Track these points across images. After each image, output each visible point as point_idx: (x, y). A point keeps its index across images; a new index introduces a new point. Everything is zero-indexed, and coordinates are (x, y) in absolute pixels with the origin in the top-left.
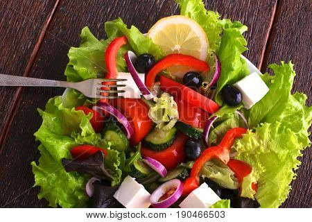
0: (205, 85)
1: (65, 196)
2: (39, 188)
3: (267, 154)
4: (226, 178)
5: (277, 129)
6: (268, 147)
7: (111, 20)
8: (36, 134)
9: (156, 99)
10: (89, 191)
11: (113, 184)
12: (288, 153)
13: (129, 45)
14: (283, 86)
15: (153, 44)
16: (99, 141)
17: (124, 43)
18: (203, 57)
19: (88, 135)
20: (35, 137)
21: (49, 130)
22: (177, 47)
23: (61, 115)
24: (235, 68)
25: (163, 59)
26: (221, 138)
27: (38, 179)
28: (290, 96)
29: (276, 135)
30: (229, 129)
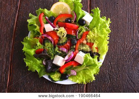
0: (73, 21)
1: (37, 67)
2: (28, 67)
3: (98, 38)
4: (87, 48)
5: (99, 29)
6: (97, 35)
7: (37, 10)
8: (23, 49)
9: (58, 29)
10: (44, 63)
11: (52, 59)
12: (105, 36)
13: (45, 15)
14: (97, 15)
15: (53, 13)
16: (43, 47)
17: (43, 15)
18: (70, 13)
19: (40, 46)
20: (23, 51)
21: (27, 48)
22: (61, 12)
23: (29, 42)
24: (81, 13)
25: (57, 17)
26: (82, 36)
27: (27, 64)
28: (100, 18)
29: (99, 31)
30: (84, 33)
